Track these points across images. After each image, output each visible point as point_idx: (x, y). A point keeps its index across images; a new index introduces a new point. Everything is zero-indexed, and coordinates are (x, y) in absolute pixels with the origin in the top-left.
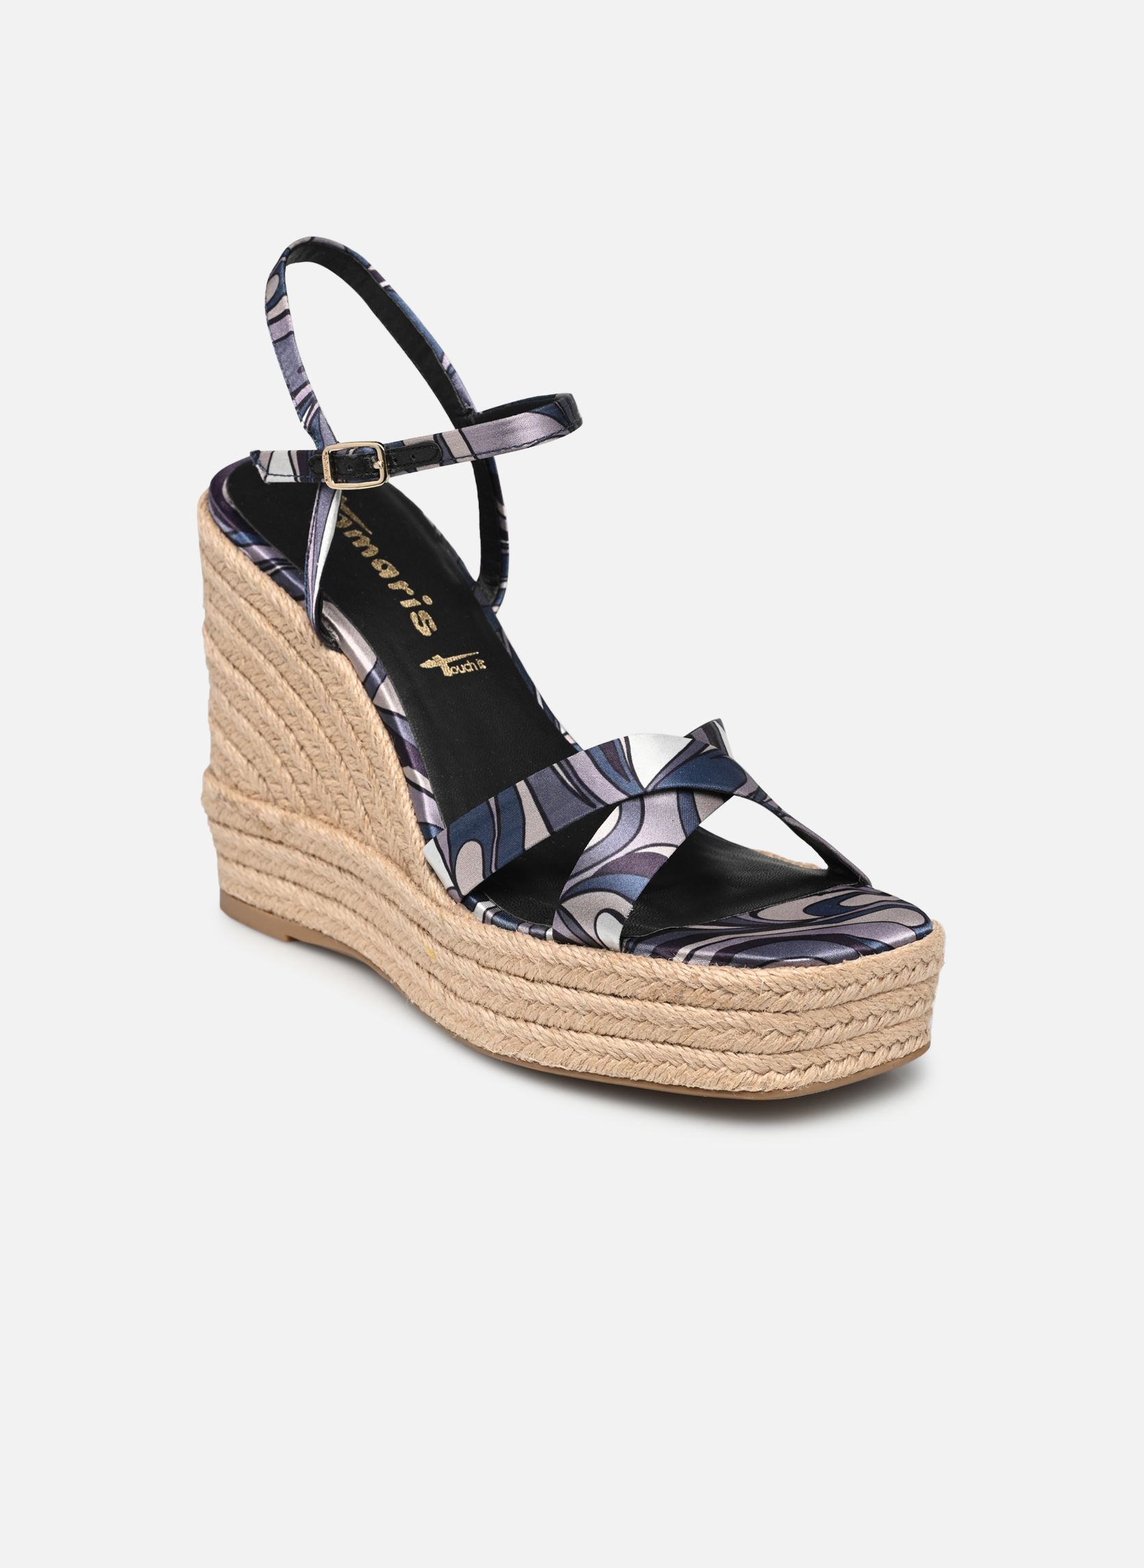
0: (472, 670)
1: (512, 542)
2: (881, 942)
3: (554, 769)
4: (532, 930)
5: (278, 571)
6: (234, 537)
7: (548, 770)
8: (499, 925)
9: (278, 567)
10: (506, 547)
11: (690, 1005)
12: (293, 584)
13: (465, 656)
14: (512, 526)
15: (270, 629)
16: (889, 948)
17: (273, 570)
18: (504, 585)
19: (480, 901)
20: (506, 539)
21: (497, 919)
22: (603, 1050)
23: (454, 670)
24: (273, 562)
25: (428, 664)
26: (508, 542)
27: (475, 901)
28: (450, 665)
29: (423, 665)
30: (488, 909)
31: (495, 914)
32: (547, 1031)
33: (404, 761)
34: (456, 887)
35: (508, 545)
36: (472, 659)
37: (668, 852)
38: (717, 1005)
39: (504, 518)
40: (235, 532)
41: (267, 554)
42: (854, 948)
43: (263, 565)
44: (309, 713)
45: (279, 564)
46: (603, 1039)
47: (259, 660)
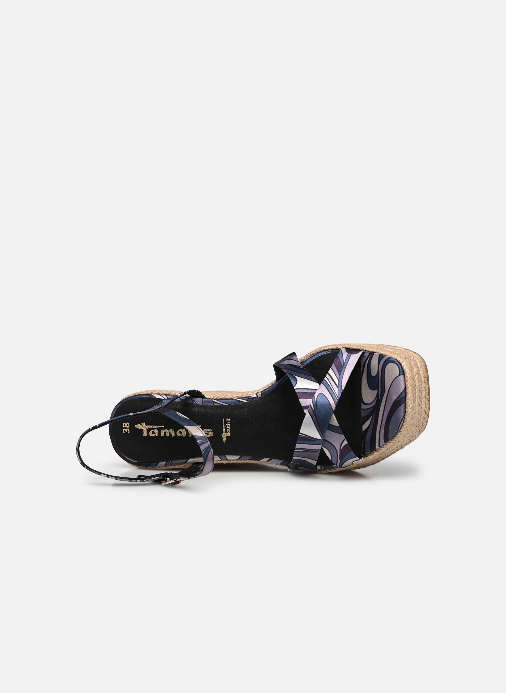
0: (230, 425)
2: (403, 391)
13: (224, 425)
16: (405, 389)
23: (229, 431)
25: (224, 440)
28: (226, 432)
29: (224, 441)
36: (226, 423)
37: (346, 442)
42: (403, 404)
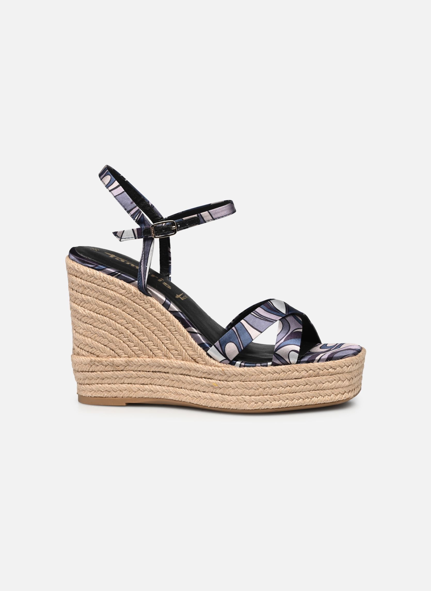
1: (172, 261)
3: (252, 314)
4: (262, 364)
5: (119, 275)
6: (97, 268)
7: (250, 315)
8: (247, 366)
9: (119, 274)
10: (170, 263)
11: (321, 376)
12: (126, 278)
13: (182, 294)
14: (173, 255)
15: (118, 295)
17: (117, 275)
18: (170, 276)
19: (237, 361)
20: (170, 260)
21: (246, 364)
22: (293, 398)
23: (183, 298)
24: (117, 272)
26: (171, 261)
27: (235, 362)
28: (181, 297)
29: (176, 297)
30: (241, 363)
31: (245, 363)
32: (272, 396)
33: (186, 326)
34: (227, 358)
35: (171, 262)
38: (330, 374)
39: (170, 253)
40: (96, 266)
41: (113, 270)
43: (112, 274)
44: (137, 321)
45: (119, 273)
46: (293, 394)
47: (112, 308)
